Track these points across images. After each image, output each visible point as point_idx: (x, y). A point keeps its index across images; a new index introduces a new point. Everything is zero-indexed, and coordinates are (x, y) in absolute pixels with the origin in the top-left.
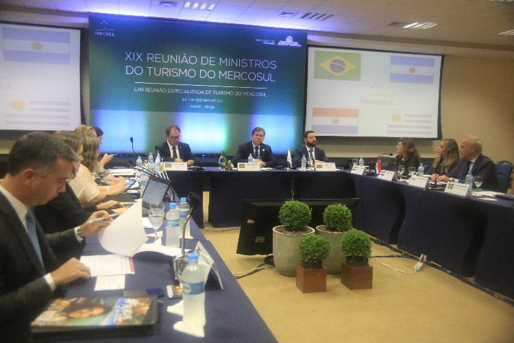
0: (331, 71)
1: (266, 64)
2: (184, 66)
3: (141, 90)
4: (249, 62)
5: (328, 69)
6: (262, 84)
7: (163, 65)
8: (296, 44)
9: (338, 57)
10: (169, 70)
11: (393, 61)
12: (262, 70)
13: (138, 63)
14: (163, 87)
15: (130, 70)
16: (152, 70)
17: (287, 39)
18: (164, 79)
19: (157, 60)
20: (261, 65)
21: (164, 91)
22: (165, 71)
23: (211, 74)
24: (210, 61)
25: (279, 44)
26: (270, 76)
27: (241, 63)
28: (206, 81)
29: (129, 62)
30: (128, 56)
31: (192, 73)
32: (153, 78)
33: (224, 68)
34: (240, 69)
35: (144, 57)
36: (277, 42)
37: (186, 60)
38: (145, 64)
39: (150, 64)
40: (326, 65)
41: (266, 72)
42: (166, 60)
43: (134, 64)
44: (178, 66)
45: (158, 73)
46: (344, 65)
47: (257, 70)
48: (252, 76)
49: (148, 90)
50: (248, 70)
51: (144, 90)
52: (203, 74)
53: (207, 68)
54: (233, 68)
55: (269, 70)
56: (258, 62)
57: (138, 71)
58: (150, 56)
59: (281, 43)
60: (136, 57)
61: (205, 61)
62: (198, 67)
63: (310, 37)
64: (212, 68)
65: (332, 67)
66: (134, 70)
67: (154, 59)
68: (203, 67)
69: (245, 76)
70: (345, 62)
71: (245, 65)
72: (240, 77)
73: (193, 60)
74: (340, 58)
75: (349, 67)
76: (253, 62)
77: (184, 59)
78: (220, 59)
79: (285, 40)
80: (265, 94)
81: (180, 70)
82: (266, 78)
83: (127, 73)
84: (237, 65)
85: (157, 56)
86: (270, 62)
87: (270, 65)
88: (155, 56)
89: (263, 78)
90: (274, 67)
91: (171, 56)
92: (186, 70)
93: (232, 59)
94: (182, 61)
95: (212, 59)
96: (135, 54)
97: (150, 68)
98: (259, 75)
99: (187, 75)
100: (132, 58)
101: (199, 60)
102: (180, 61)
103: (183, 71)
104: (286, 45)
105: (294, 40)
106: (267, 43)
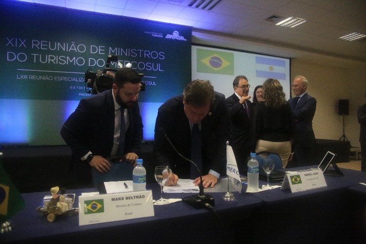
1: (154, 55)
2: (72, 54)
3: (26, 77)
4: (138, 53)
5: (208, 64)
6: (152, 73)
7: (48, 52)
8: (182, 38)
9: (216, 55)
10: (56, 58)
11: (258, 61)
12: (151, 60)
13: (22, 49)
14: (49, 74)
15: (12, 57)
16: (38, 57)
17: (174, 33)
18: (51, 66)
19: (43, 47)
20: (150, 56)
21: (51, 78)
22: (52, 58)
23: (101, 63)
24: (100, 50)
25: (166, 37)
26: (159, 66)
27: (131, 53)
28: (96, 69)
29: (10, 48)
30: (10, 42)
31: (80, 61)
32: (39, 65)
34: (130, 58)
35: (28, 44)
36: (165, 36)
37: (74, 48)
38: (29, 50)
39: (36, 50)
40: (206, 61)
41: (155, 62)
42: (53, 47)
43: (16, 50)
44: (66, 54)
45: (44, 60)
46: (221, 61)
47: (146, 60)
48: (142, 66)
49: (33, 77)
50: (138, 59)
51: (28, 77)
52: (92, 62)
53: (97, 56)
54: (124, 58)
55: (158, 61)
56: (147, 53)
57: (22, 57)
58: (35, 43)
59: (169, 36)
60: (19, 43)
61: (94, 50)
62: (87, 55)
63: (194, 34)
64: (101, 56)
65: (212, 63)
66: (16, 57)
67: (39, 46)
68: (92, 56)
69: (135, 65)
70: (222, 59)
71: (135, 55)
73: (82, 48)
74: (218, 56)
75: (225, 63)
76: (143, 53)
77: (73, 48)
78: (110, 48)
79: (172, 34)
80: (154, 83)
81: (68, 57)
82: (155, 68)
83: (8, 60)
84: (126, 55)
85: (43, 43)
86: (158, 53)
87: (159, 55)
88: (40, 43)
89: (152, 68)
90: (162, 57)
91: (59, 44)
92: (74, 58)
93: (122, 49)
94: (71, 49)
95: (101, 48)
96: (18, 40)
97: (35, 55)
98: (148, 64)
99: (76, 63)
100: (14, 44)
101: (88, 49)
102: (69, 49)
103: (71, 59)
104: (173, 38)
105: (180, 35)
106: (156, 36)
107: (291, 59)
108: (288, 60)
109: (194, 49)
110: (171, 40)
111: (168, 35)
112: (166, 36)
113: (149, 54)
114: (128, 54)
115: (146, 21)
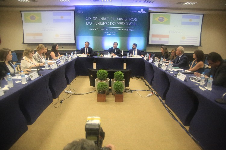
0: (159, 21)
1: (133, 19)
2: (105, 21)
3: (92, 29)
4: (127, 19)
5: (158, 20)
6: (132, 26)
7: (98, 21)
8: (144, 12)
10: (100, 23)
11: (183, 17)
12: (132, 22)
14: (98, 28)
15: (88, 23)
16: (95, 23)
17: (141, 10)
18: (99, 25)
23: (114, 24)
24: (114, 19)
27: (125, 19)
28: (113, 26)
29: (87, 21)
30: (87, 19)
31: (108, 23)
32: (95, 26)
33: (119, 21)
34: (124, 21)
35: (92, 19)
36: (137, 11)
37: (106, 19)
38: (92, 21)
39: (94, 21)
40: (157, 19)
42: (99, 19)
43: (89, 21)
44: (103, 21)
47: (130, 21)
48: (128, 24)
50: (127, 22)
52: (111, 23)
53: (113, 21)
54: (122, 21)
55: (134, 22)
56: (131, 19)
57: (90, 23)
58: (94, 18)
59: (139, 12)
60: (89, 19)
61: (112, 19)
62: (110, 21)
63: (150, 9)
64: (114, 21)
68: (111, 21)
69: (126, 24)
70: (164, 18)
72: (124, 24)
73: (108, 19)
76: (129, 19)
78: (117, 18)
80: (133, 30)
82: (134, 24)
85: (96, 18)
86: (135, 19)
89: (132, 24)
91: (101, 18)
93: (121, 18)
102: (104, 19)
103: (105, 23)
105: (144, 11)
106: (134, 12)
107: (203, 15)
110: (140, 13)
115: (130, 6)
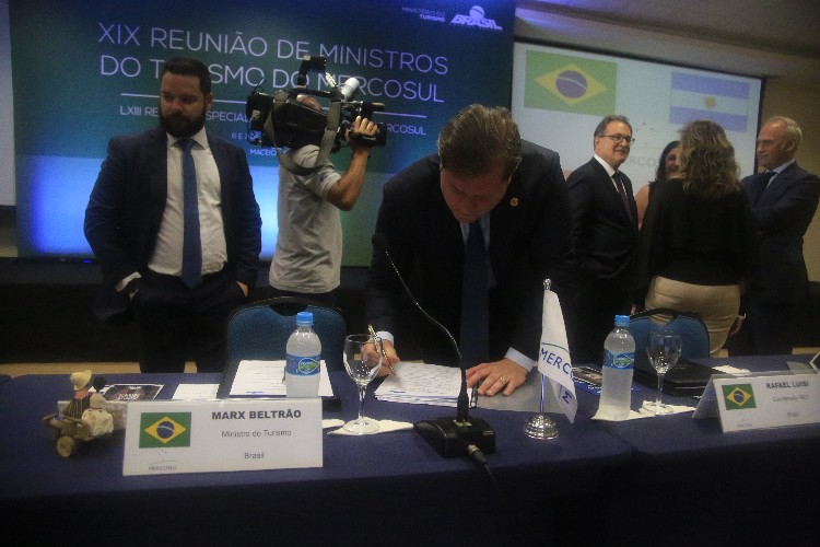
0: (558, 94)
2: (236, 60)
3: (137, 111)
4: (386, 57)
5: (552, 88)
6: (416, 106)
8: (491, 24)
9: (572, 68)
11: (677, 83)
12: (416, 77)
13: (130, 49)
15: (110, 66)
17: (472, 12)
19: (175, 44)
20: (413, 65)
24: (298, 50)
25: (454, 21)
26: (433, 89)
27: (369, 59)
29: (107, 47)
30: (107, 33)
34: (366, 71)
35: (144, 36)
36: (450, 17)
37: (241, 45)
38: (145, 51)
39: (159, 52)
40: (549, 81)
41: (425, 79)
42: (195, 43)
43: (120, 52)
44: (224, 59)
46: (584, 81)
47: (404, 75)
48: (393, 88)
49: (152, 112)
50: (385, 73)
51: (143, 111)
52: (281, 78)
53: (292, 65)
54: (351, 68)
55: (432, 78)
56: (407, 58)
58: (159, 35)
59: (459, 19)
60: (125, 35)
61: (285, 50)
62: (269, 63)
63: (522, 14)
65: (561, 85)
66: (119, 66)
67: (167, 42)
68: (281, 64)
69: (377, 87)
70: (587, 77)
71: (378, 63)
72: (365, 89)
73: (258, 47)
74: (579, 70)
75: (594, 87)
76: (397, 58)
77: (239, 45)
78: (322, 46)
79: (468, 14)
80: (421, 129)
81: (227, 67)
82: (425, 94)
83: (103, 73)
84: (359, 62)
85: (175, 35)
86: (433, 60)
87: (435, 66)
88: (168, 35)
89: (417, 94)
90: (442, 69)
91: (208, 36)
92: (242, 68)
93: (348, 49)
94: (233, 48)
95: (301, 47)
96: (123, 29)
97: (157, 61)
98: (408, 86)
99: (244, 79)
100: (115, 38)
101: (272, 48)
102: (229, 48)
103: (234, 71)
104: (469, 23)
105: (487, 16)
106: (429, 17)
107: (765, 80)
108: (758, 83)
109: (521, 52)
110: (465, 29)
111: (457, 16)
112: (452, 18)
113: (410, 61)
114: (362, 62)
